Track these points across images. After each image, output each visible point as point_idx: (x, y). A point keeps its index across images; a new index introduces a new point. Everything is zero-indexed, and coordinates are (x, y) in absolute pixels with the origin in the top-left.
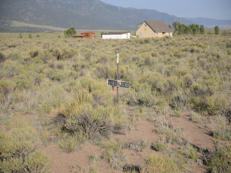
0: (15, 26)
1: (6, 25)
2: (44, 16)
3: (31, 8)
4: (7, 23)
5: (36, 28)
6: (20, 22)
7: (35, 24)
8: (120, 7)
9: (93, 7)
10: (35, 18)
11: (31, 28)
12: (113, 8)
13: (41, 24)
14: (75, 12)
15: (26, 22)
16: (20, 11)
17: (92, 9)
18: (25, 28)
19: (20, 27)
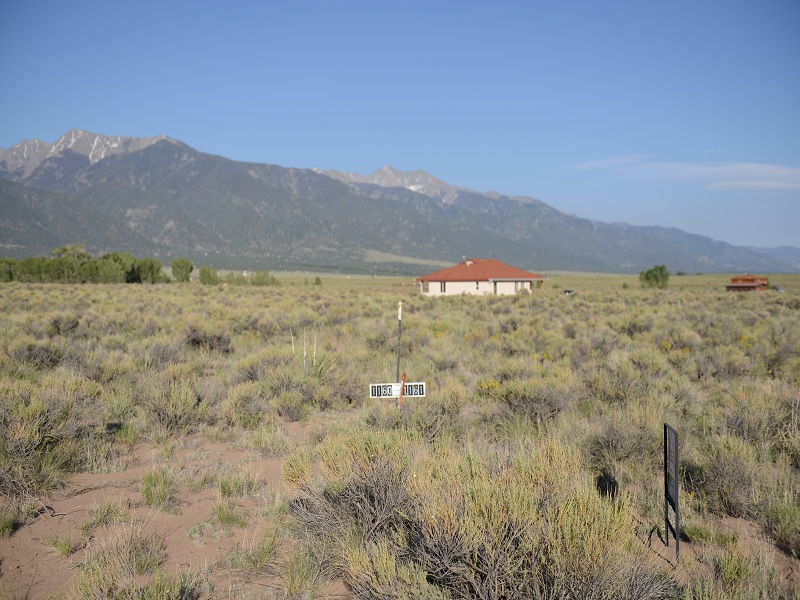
0: (373, 261)
1: (354, 258)
2: (434, 240)
3: (406, 222)
4: (357, 255)
5: (416, 265)
6: (383, 252)
7: (414, 257)
8: (597, 222)
9: (537, 220)
10: (414, 244)
11: (407, 266)
12: (583, 224)
13: (426, 257)
14: (498, 232)
15: (395, 253)
16: (383, 230)
17: (536, 224)
18: (394, 264)
19: (385, 264)
